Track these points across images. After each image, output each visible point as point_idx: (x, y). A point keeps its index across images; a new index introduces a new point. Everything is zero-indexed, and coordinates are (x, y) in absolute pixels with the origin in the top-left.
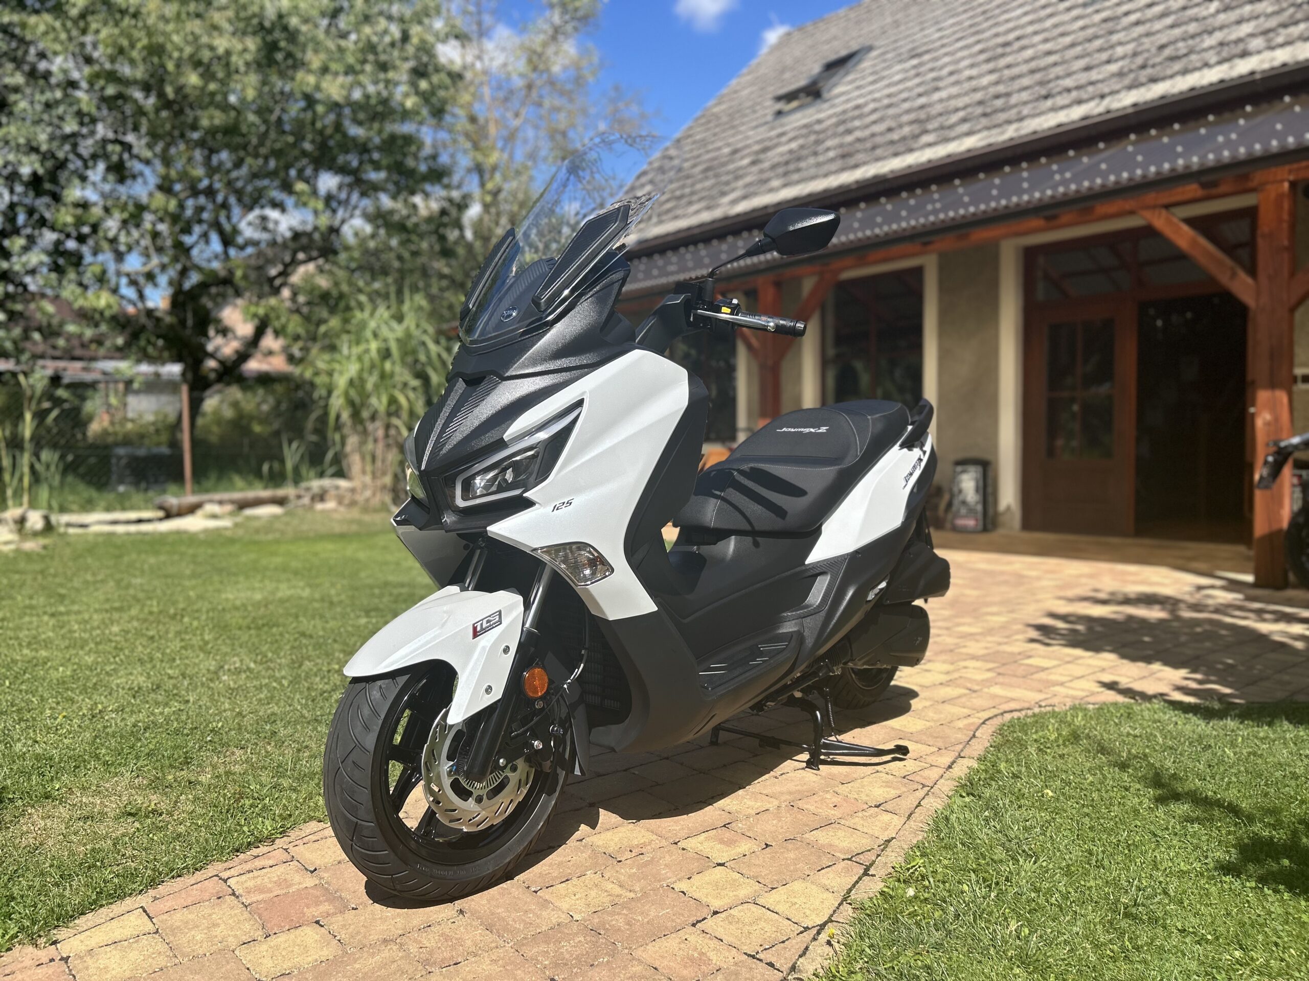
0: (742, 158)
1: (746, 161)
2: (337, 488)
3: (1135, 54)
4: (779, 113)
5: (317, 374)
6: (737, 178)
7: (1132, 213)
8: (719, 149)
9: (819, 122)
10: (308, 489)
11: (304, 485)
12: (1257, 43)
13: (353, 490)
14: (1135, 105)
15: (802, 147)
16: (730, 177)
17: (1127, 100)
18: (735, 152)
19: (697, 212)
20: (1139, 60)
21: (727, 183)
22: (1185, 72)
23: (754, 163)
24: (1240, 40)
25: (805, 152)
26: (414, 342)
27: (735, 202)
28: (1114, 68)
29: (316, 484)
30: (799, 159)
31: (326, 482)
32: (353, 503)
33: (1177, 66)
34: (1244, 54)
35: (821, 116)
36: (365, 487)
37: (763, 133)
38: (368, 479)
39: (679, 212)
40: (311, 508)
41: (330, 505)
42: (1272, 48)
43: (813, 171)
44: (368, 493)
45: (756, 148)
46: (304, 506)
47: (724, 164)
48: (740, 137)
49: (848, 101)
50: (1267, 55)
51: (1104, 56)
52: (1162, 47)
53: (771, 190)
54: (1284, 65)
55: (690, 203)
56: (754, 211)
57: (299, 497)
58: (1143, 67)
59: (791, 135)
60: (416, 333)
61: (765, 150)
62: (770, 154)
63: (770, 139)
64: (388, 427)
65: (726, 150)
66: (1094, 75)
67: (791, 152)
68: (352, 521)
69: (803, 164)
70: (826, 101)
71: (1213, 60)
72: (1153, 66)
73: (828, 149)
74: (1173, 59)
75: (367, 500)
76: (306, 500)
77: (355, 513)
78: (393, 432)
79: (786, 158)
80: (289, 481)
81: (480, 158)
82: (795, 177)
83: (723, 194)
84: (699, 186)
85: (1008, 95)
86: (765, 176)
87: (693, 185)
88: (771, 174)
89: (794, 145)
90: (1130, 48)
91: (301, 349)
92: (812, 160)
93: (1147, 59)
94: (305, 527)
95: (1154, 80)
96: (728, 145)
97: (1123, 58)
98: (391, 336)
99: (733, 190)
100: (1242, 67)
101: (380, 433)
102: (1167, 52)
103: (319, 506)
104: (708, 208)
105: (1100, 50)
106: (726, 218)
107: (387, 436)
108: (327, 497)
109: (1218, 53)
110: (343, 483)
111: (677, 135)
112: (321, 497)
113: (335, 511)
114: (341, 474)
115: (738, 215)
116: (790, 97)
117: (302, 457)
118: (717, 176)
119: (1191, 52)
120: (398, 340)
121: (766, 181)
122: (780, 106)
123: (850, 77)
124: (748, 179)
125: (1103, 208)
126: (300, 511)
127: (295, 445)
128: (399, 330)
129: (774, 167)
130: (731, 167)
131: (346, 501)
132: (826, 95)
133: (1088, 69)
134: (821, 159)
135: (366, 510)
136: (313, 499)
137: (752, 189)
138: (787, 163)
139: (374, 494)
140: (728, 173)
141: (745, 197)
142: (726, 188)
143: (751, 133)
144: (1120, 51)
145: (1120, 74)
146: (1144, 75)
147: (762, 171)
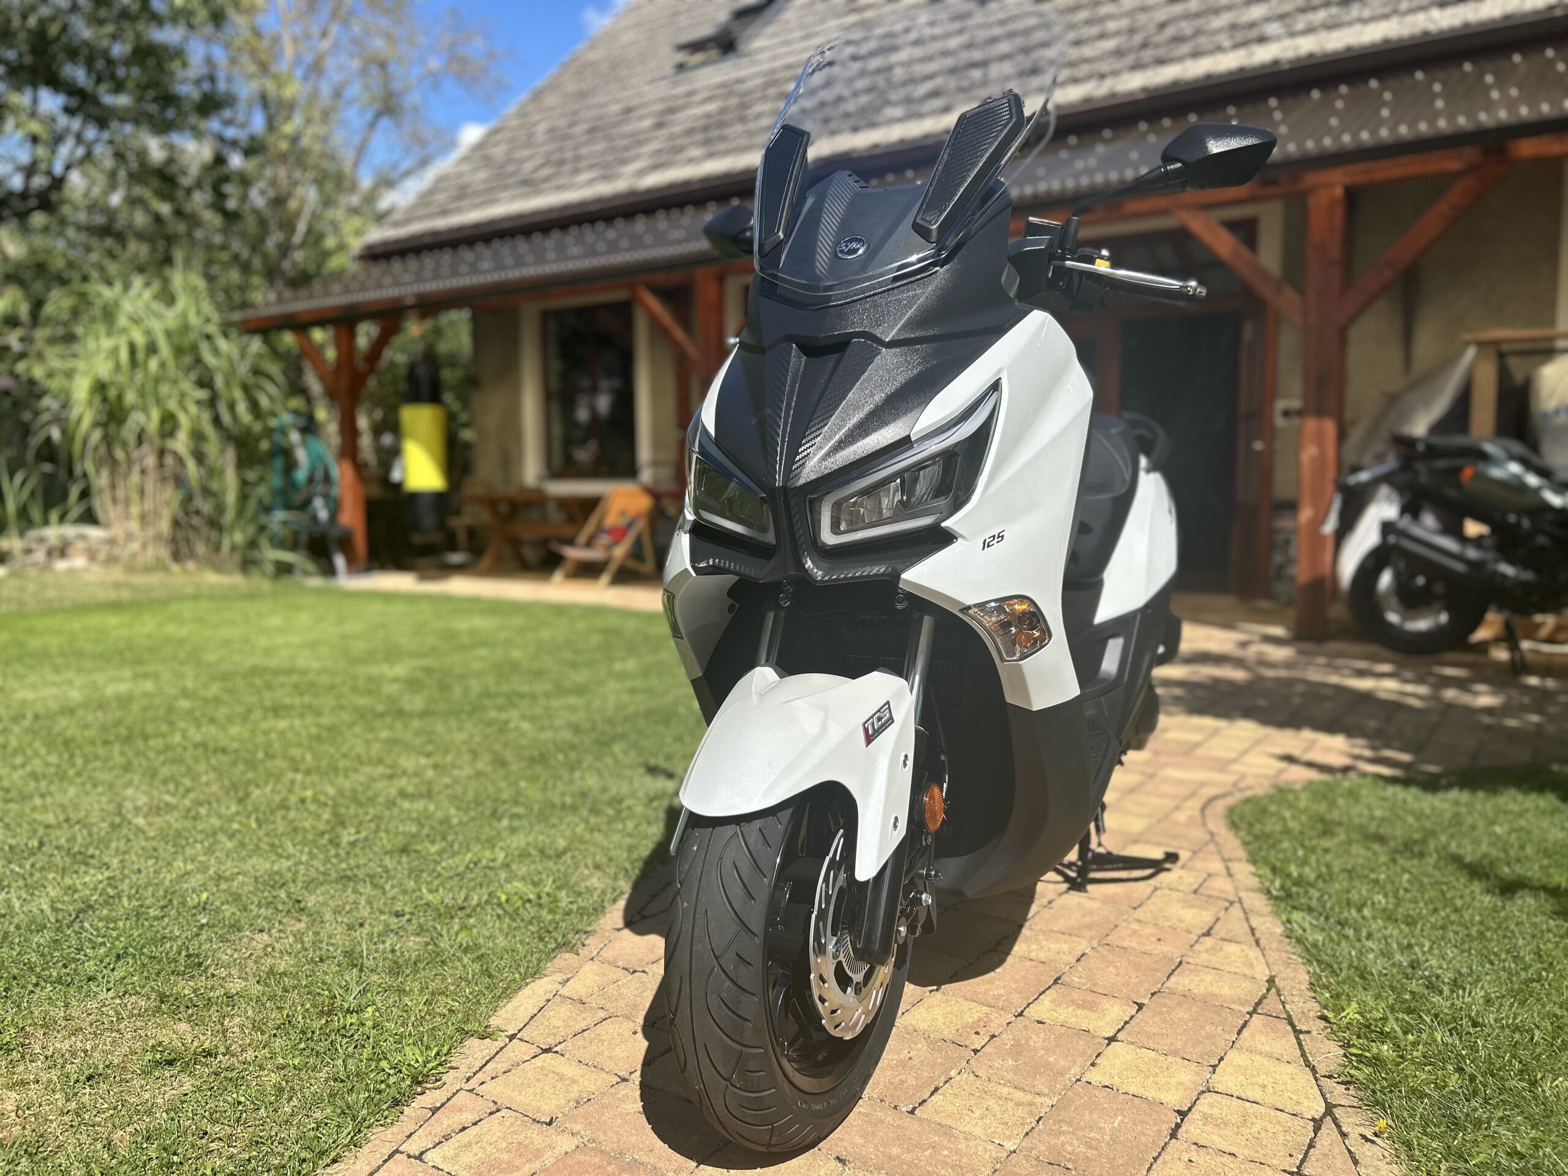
0: (641, 118)
1: (647, 123)
2: (83, 537)
3: (1132, 31)
4: (681, 67)
5: (50, 375)
6: (639, 143)
7: (1164, 212)
8: (604, 105)
9: (740, 81)
10: (41, 540)
11: (33, 534)
12: (1273, 28)
13: (112, 542)
14: (1144, 89)
15: (723, 111)
16: (625, 142)
17: (1133, 82)
18: (628, 111)
19: (591, 182)
20: (1138, 39)
21: (626, 149)
22: (1196, 55)
23: (659, 125)
24: (1252, 25)
25: (728, 117)
26: (193, 336)
27: (641, 173)
28: (1109, 44)
29: (53, 533)
30: (721, 125)
31: (70, 531)
32: (111, 560)
33: (1185, 48)
34: (1262, 40)
35: (742, 73)
36: (129, 537)
37: (663, 89)
38: (134, 525)
39: (562, 181)
40: (46, 567)
41: (79, 562)
42: (1293, 35)
43: (743, 142)
44: (135, 546)
45: (659, 107)
46: (35, 564)
47: (616, 125)
48: (631, 93)
49: (775, 58)
50: (1288, 43)
51: (1095, 30)
52: (1162, 26)
53: (691, 161)
54: (1311, 56)
55: (576, 171)
56: (671, 186)
57: (28, 551)
58: (1145, 45)
59: (705, 94)
60: (194, 320)
61: (672, 110)
62: (681, 116)
63: (675, 97)
64: (162, 453)
65: (615, 108)
66: (1087, 51)
67: (708, 115)
68: (117, 586)
69: (727, 131)
70: (746, 55)
71: (1227, 43)
72: (1157, 46)
73: (758, 116)
74: (1178, 39)
75: (134, 556)
76: (40, 556)
77: (117, 574)
78: (169, 460)
79: (701, 123)
80: (13, 531)
81: (270, 86)
82: (722, 147)
83: (623, 162)
84: (584, 151)
85: (984, 64)
86: (680, 142)
87: (576, 148)
88: (688, 140)
89: (711, 107)
90: (1124, 23)
91: (22, 340)
92: (739, 128)
93: (1146, 38)
94: (51, 594)
95: (1161, 62)
96: (618, 102)
97: (1117, 33)
98: (157, 327)
99: (637, 157)
100: (1263, 55)
101: (151, 461)
102: (1170, 31)
103: (61, 565)
104: (605, 178)
105: (1089, 22)
106: (632, 193)
107: (161, 465)
108: (71, 551)
109: (1232, 37)
110: (94, 533)
111: (539, 83)
112: (62, 551)
113: (86, 570)
114: (89, 517)
115: (649, 191)
116: (696, 47)
117: (33, 493)
118: (609, 138)
119: (1198, 32)
120: (168, 334)
121: (680, 150)
122: (681, 57)
123: (771, 29)
124: (654, 146)
125: (1133, 206)
126: (32, 572)
127: (19, 477)
128: (170, 317)
129: (689, 132)
130: (627, 128)
131: (102, 556)
132: (742, 47)
133: (1077, 43)
134: (752, 126)
135: (130, 568)
136: (50, 553)
137: (662, 160)
138: (706, 129)
139: (144, 546)
140: (626, 136)
141: (656, 167)
142: (626, 155)
143: (647, 88)
144: (1112, 26)
145: (1118, 53)
146: (1148, 55)
147: (672, 137)
